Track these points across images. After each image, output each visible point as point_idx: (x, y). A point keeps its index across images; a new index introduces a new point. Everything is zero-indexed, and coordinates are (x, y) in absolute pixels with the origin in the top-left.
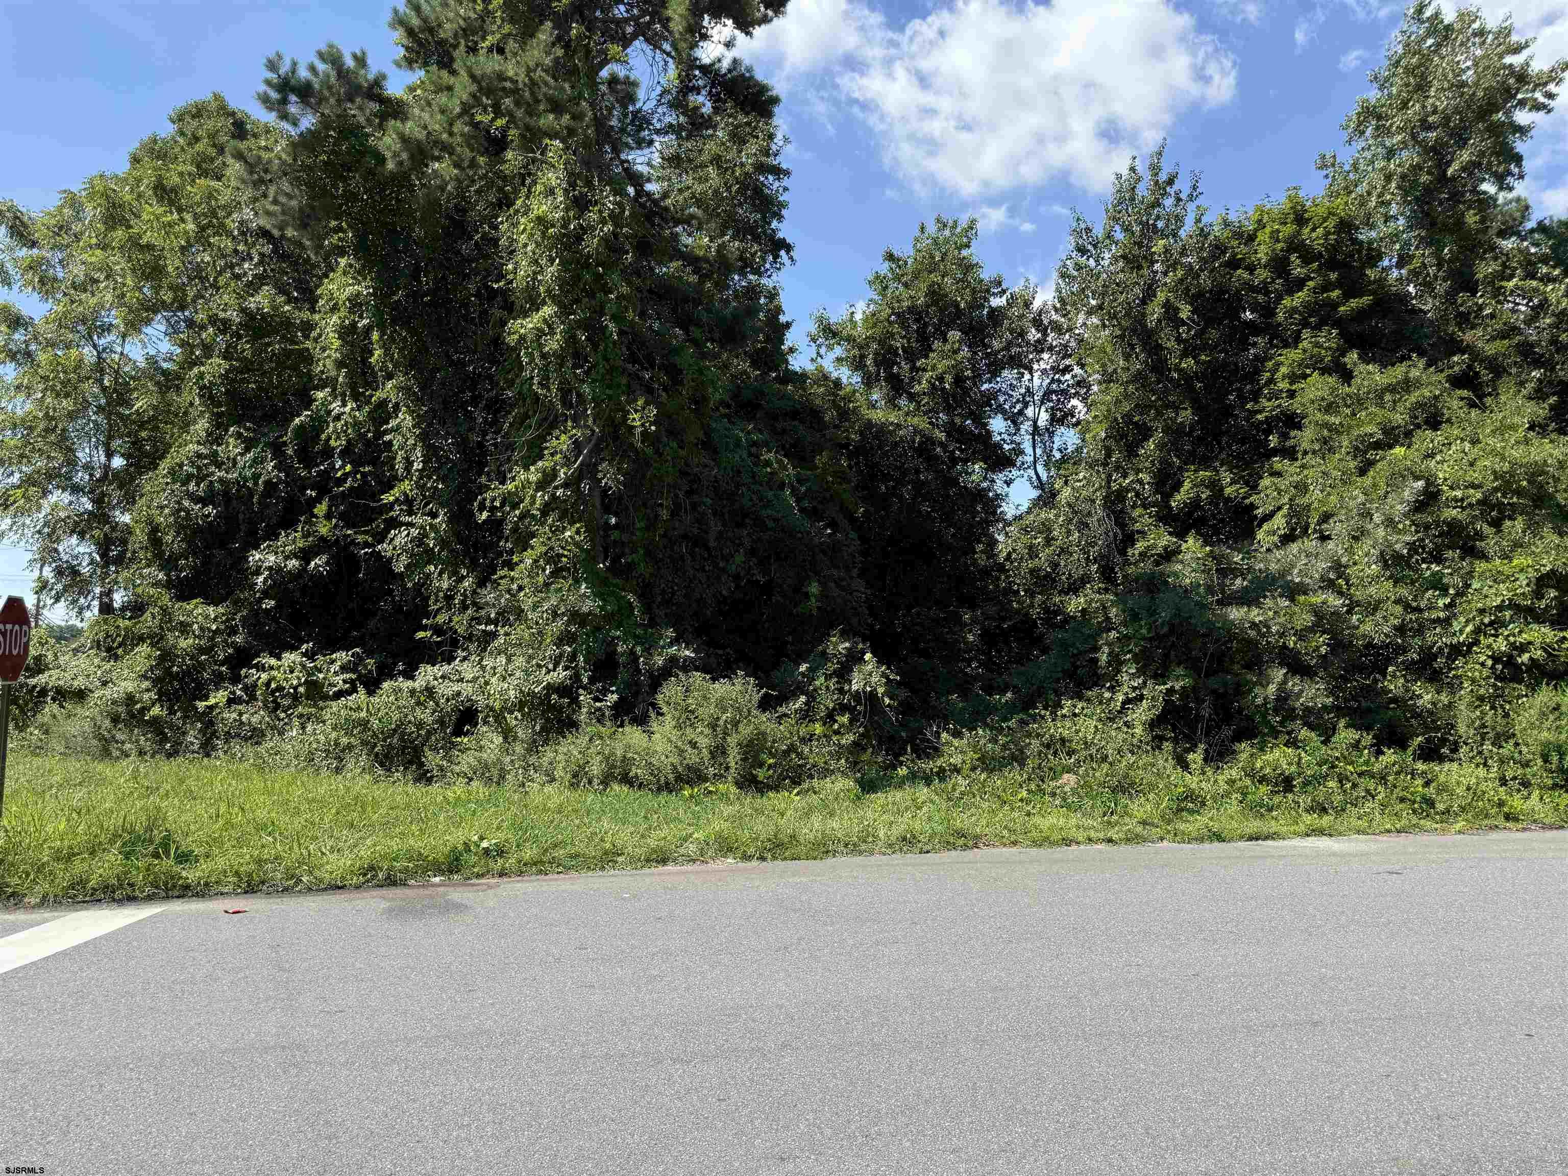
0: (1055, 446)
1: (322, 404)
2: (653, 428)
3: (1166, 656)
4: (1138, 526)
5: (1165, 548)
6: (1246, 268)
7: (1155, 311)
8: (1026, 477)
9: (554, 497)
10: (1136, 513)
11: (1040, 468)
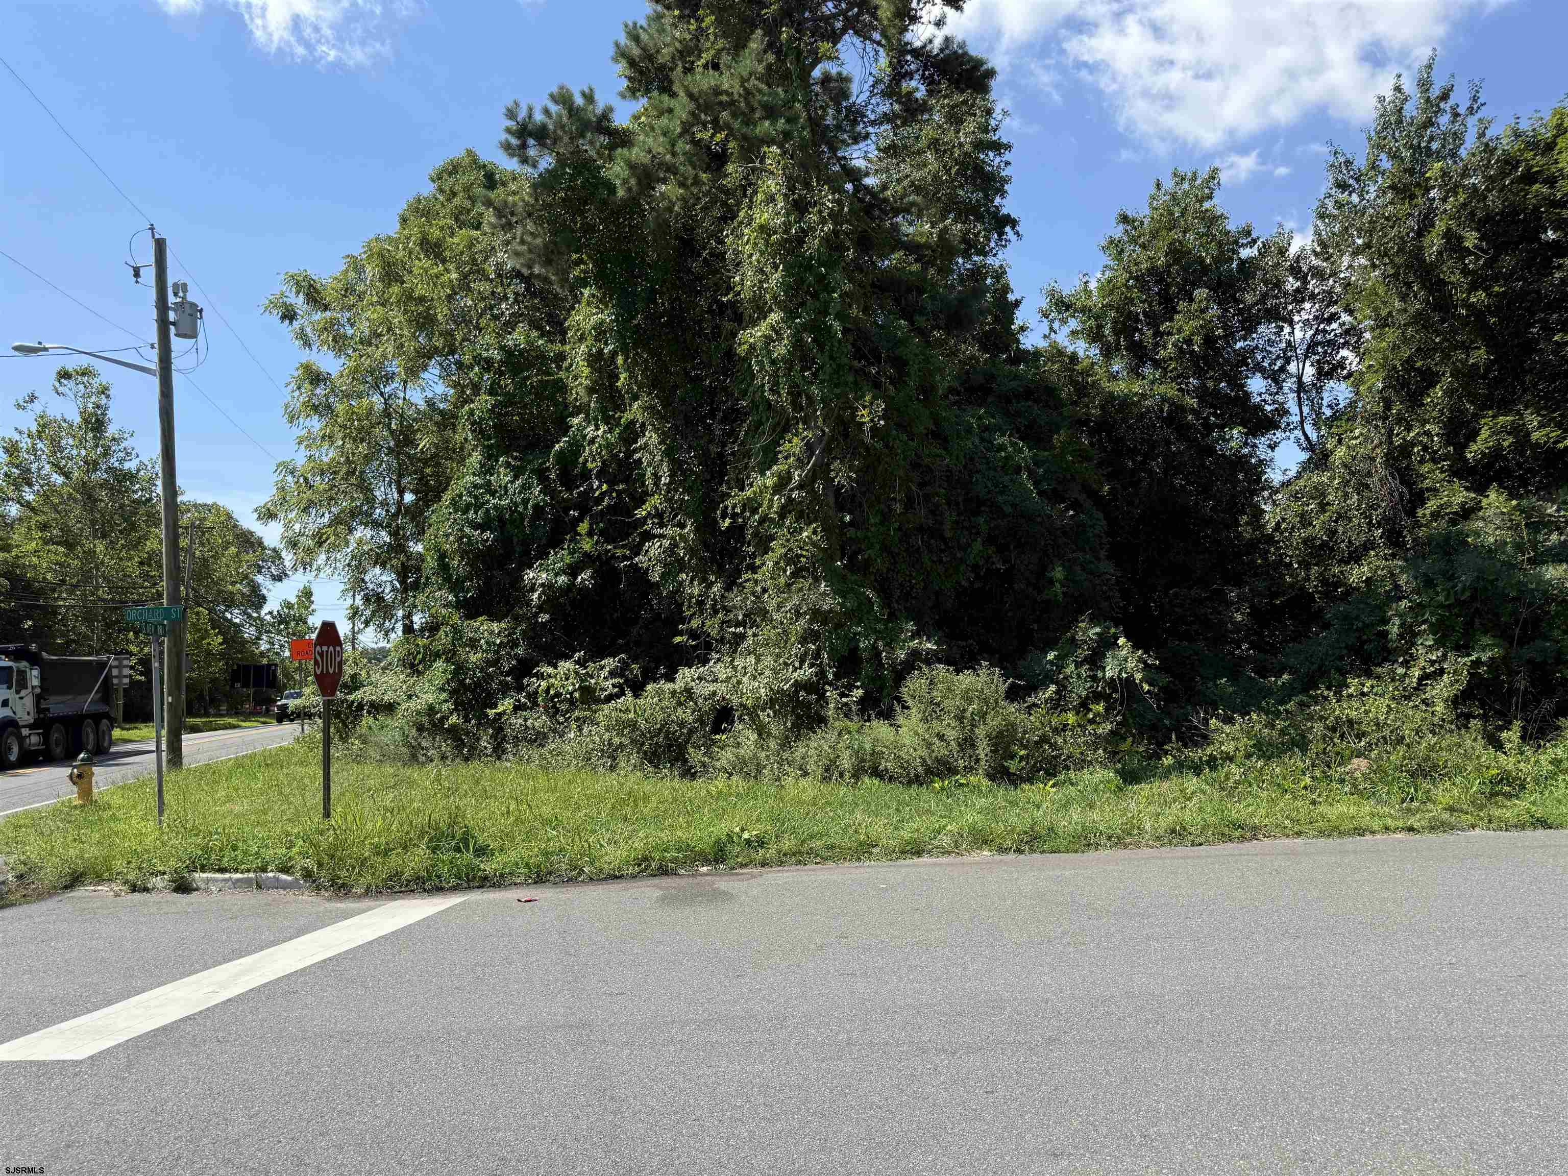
0: (1325, 403)
2: (882, 422)
3: (1469, 624)
4: (1427, 483)
5: (1462, 505)
6: (1545, 182)
7: (1434, 243)
8: (1292, 439)
9: (790, 500)
10: (1425, 468)
11: (1308, 428)
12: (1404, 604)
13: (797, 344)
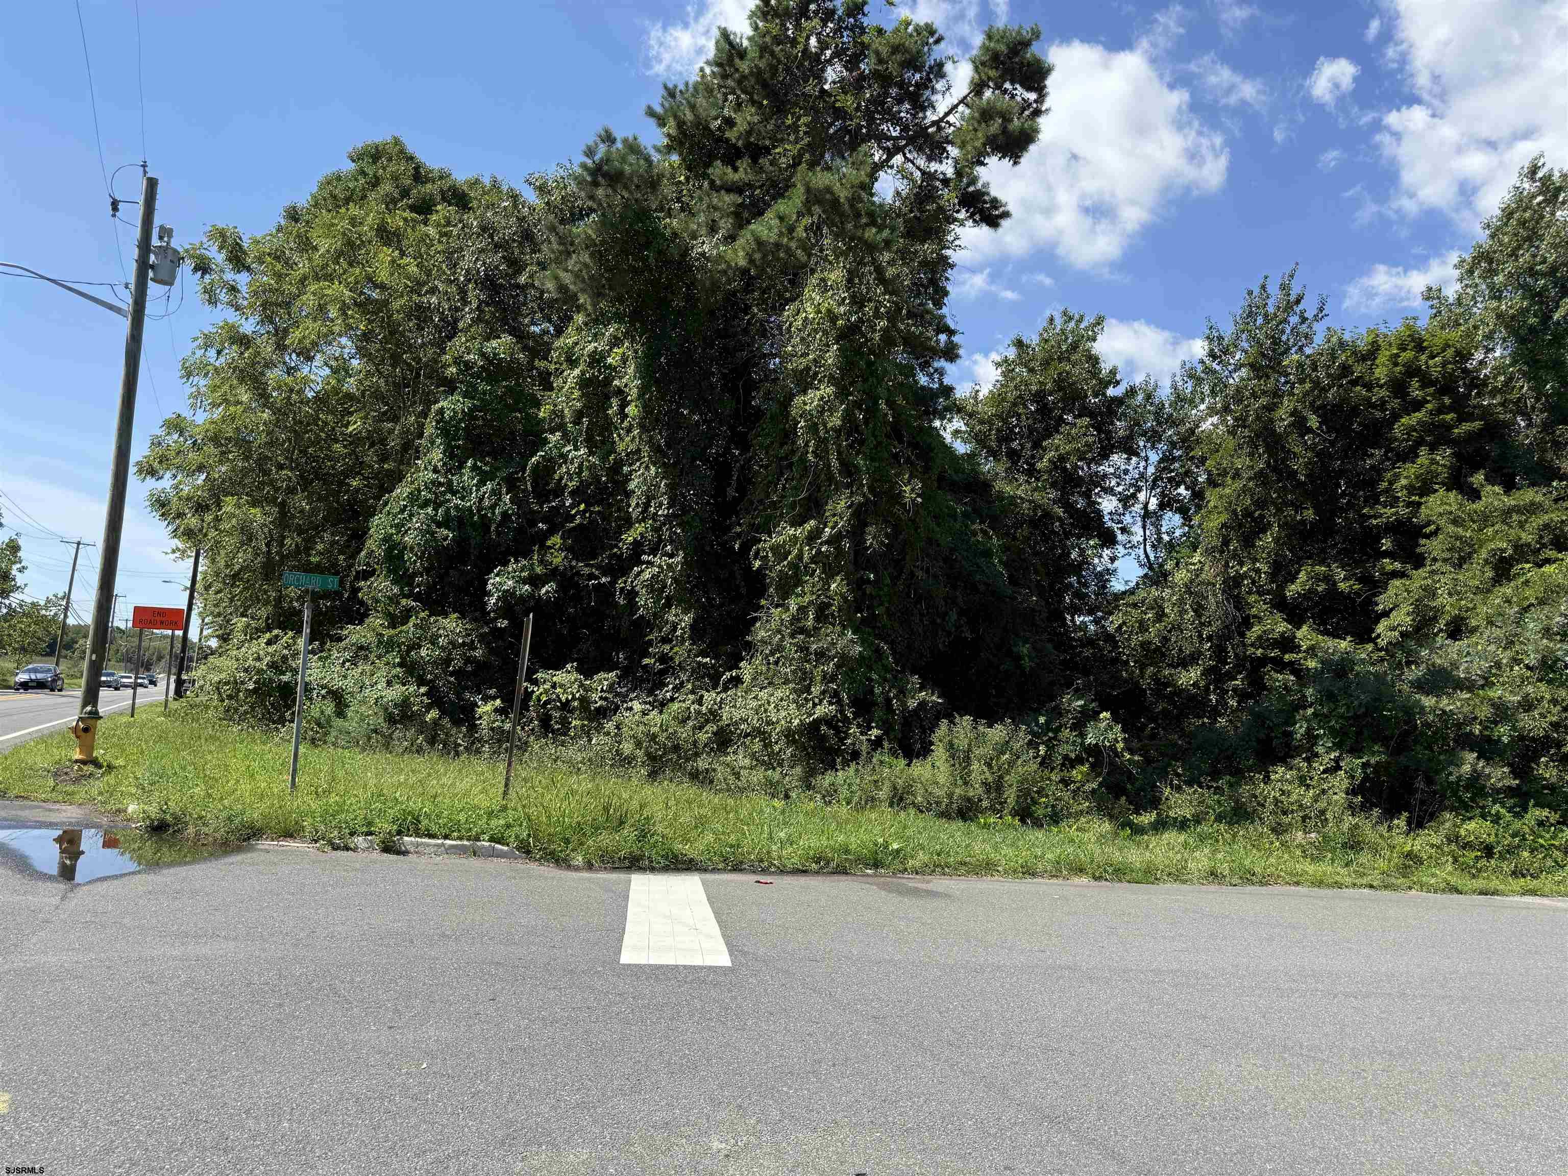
0: (1163, 529)
1: (555, 446)
2: (919, 500)
3: (1359, 733)
4: (1254, 611)
5: (1282, 635)
6: (1364, 386)
7: (1283, 417)
8: (1133, 556)
9: (819, 552)
10: (1252, 599)
11: (1148, 548)
12: (1310, 711)
13: (848, 417)
